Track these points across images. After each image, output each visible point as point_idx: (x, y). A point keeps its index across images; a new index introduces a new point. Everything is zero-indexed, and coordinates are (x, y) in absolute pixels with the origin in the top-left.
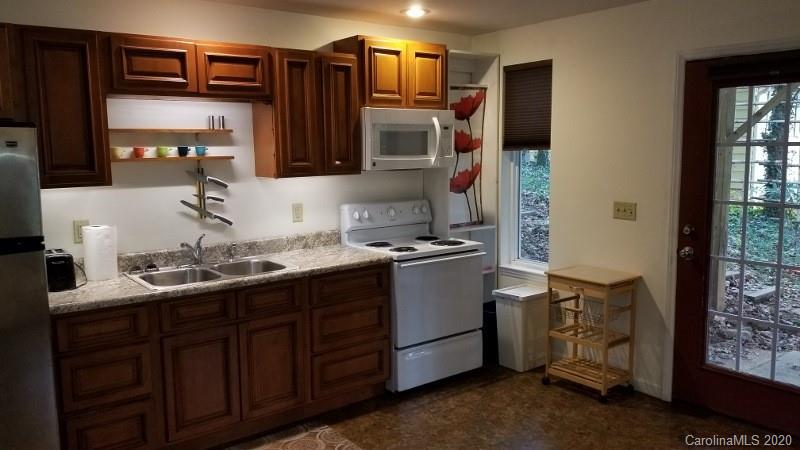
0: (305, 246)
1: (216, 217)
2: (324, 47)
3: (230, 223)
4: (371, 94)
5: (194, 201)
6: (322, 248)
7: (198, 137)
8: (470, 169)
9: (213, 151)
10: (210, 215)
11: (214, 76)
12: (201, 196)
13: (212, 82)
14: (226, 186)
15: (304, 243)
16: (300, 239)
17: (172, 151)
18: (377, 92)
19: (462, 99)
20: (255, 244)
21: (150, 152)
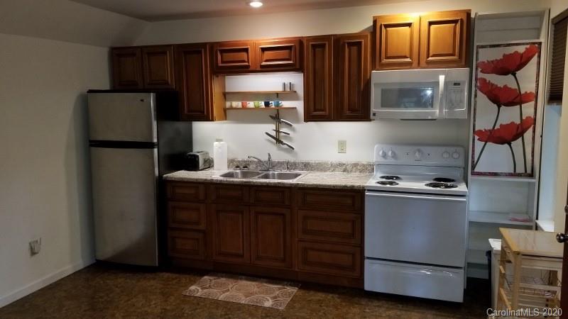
0: (345, 171)
1: (285, 144)
2: (366, 29)
3: (293, 149)
4: (380, 60)
5: (274, 134)
6: (358, 173)
7: (277, 95)
8: (518, 122)
9: (286, 104)
10: (282, 143)
11: (265, 59)
12: (278, 131)
13: (264, 63)
14: (291, 125)
15: (344, 168)
16: (341, 165)
17: (262, 104)
18: (387, 58)
19: (504, 56)
20: (308, 164)
21: (251, 104)
